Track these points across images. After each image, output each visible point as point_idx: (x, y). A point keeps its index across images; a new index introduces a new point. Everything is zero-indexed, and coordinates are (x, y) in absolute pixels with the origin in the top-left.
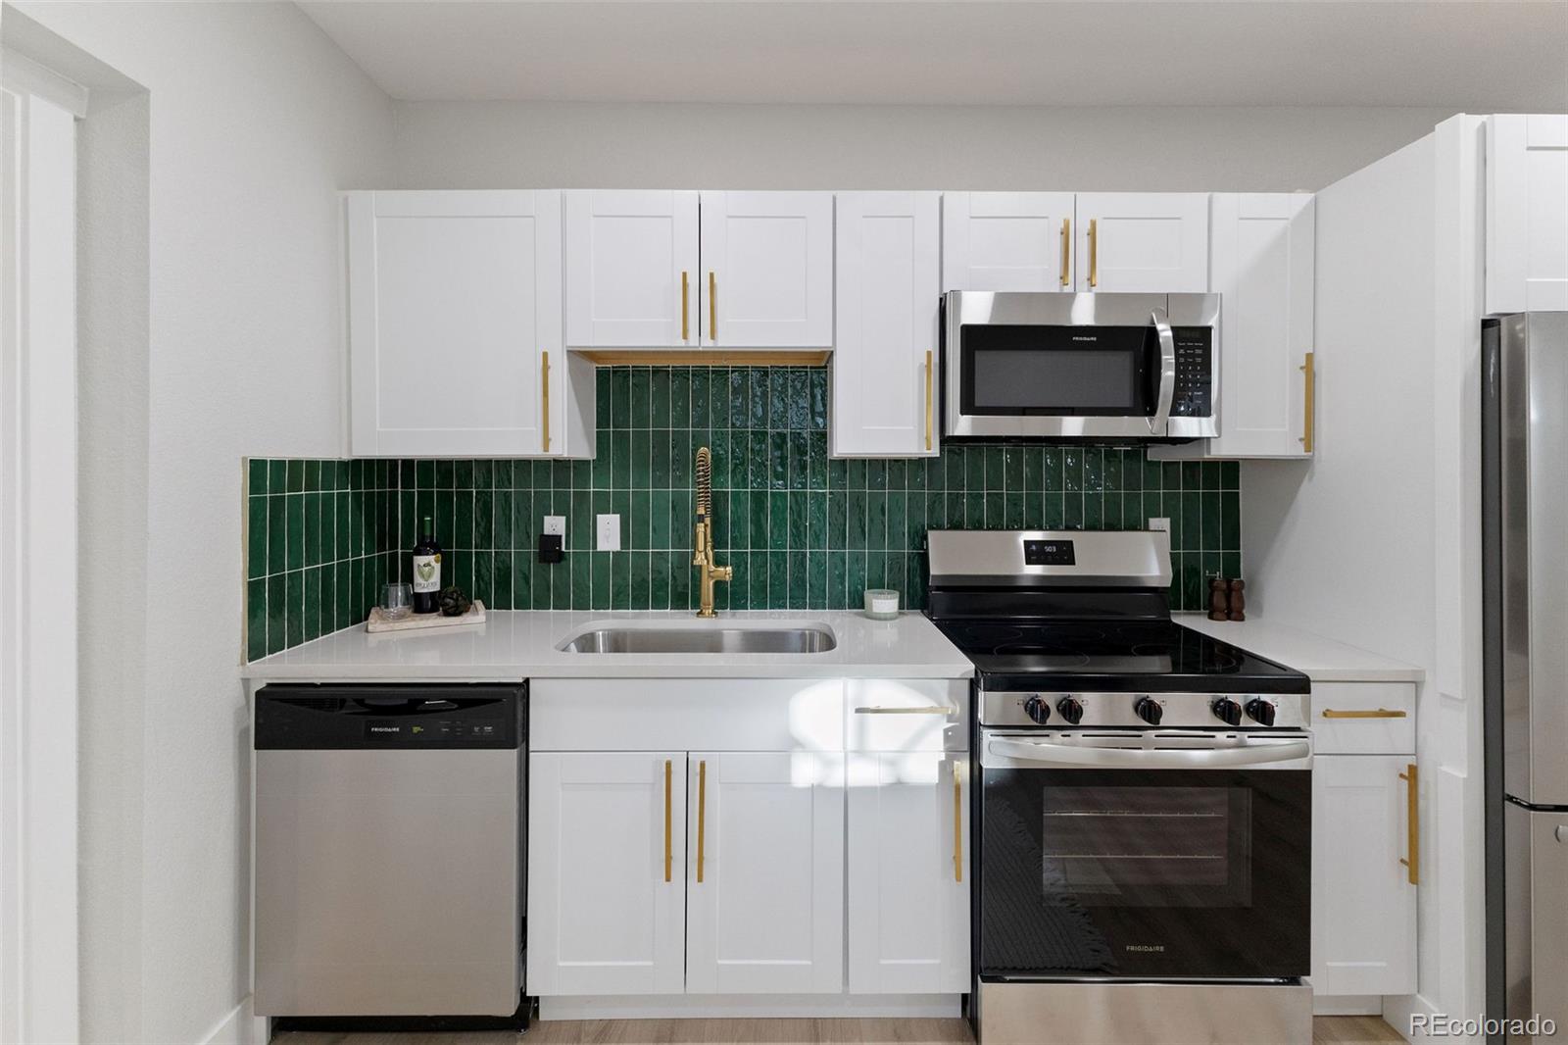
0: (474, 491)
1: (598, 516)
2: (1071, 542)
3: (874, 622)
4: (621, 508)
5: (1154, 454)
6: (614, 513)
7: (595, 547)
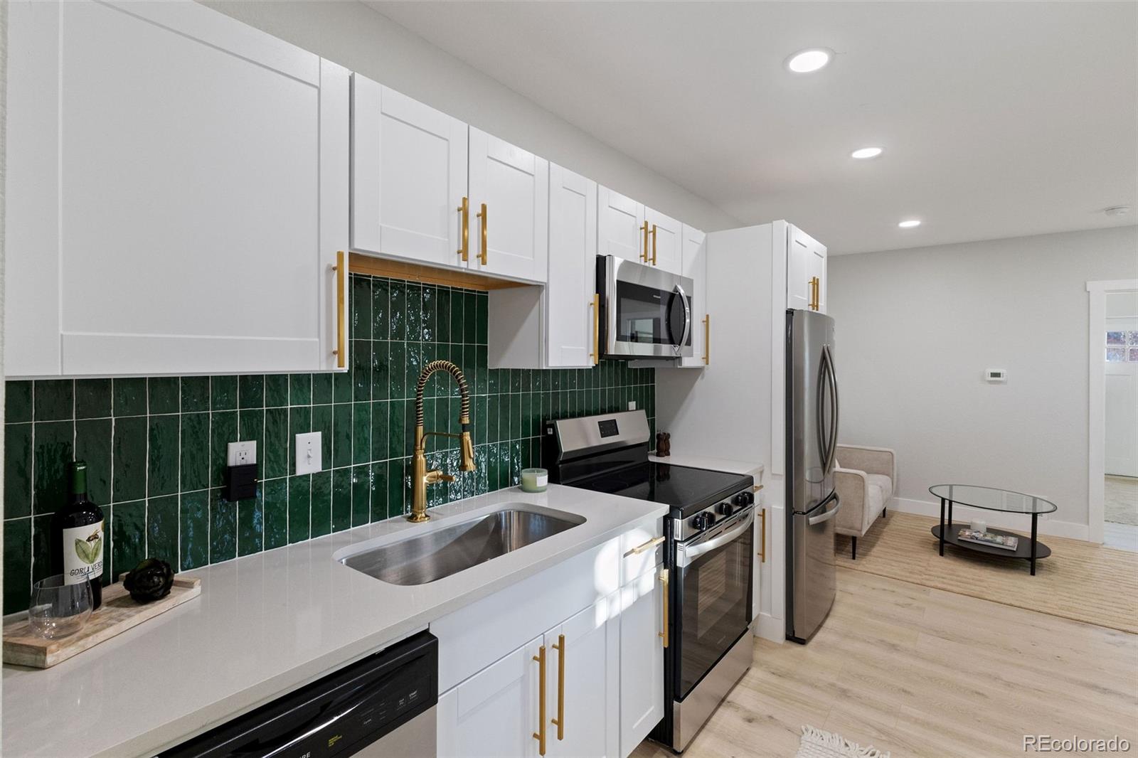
0: (113, 419)
1: (298, 436)
2: (615, 420)
3: (539, 494)
4: (322, 426)
5: (631, 365)
6: (315, 430)
7: (293, 470)
